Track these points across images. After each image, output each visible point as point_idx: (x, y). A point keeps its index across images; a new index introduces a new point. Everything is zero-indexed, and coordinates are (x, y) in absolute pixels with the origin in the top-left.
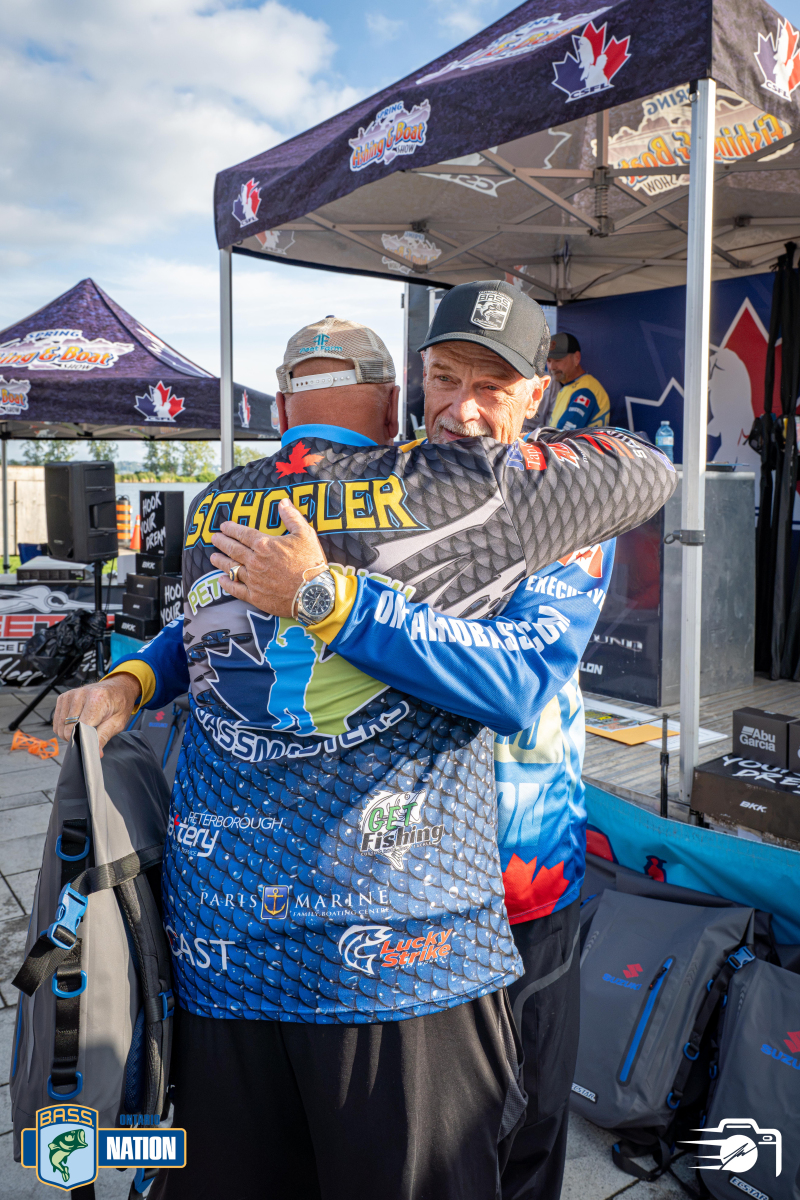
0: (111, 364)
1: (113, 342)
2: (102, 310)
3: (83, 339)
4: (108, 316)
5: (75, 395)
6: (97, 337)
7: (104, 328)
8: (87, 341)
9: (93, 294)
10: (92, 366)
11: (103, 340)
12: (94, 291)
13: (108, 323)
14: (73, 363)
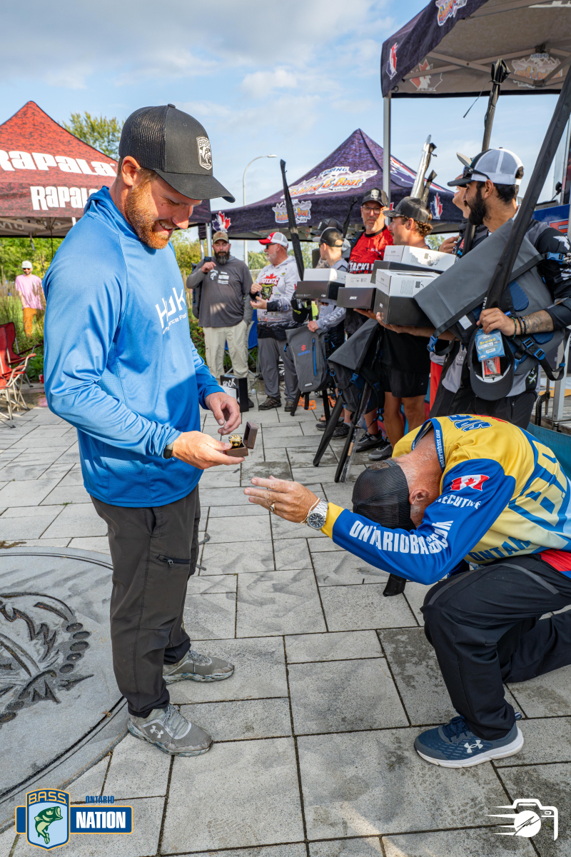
0: (361, 185)
1: (365, 171)
2: (364, 150)
3: (349, 172)
4: (367, 154)
5: (334, 207)
6: (357, 169)
7: (362, 163)
8: (351, 173)
9: (360, 140)
10: (349, 188)
11: (360, 171)
12: (361, 138)
13: (365, 159)
14: (340, 187)
